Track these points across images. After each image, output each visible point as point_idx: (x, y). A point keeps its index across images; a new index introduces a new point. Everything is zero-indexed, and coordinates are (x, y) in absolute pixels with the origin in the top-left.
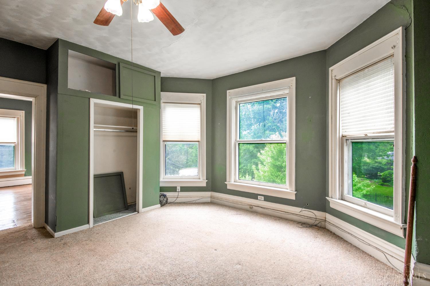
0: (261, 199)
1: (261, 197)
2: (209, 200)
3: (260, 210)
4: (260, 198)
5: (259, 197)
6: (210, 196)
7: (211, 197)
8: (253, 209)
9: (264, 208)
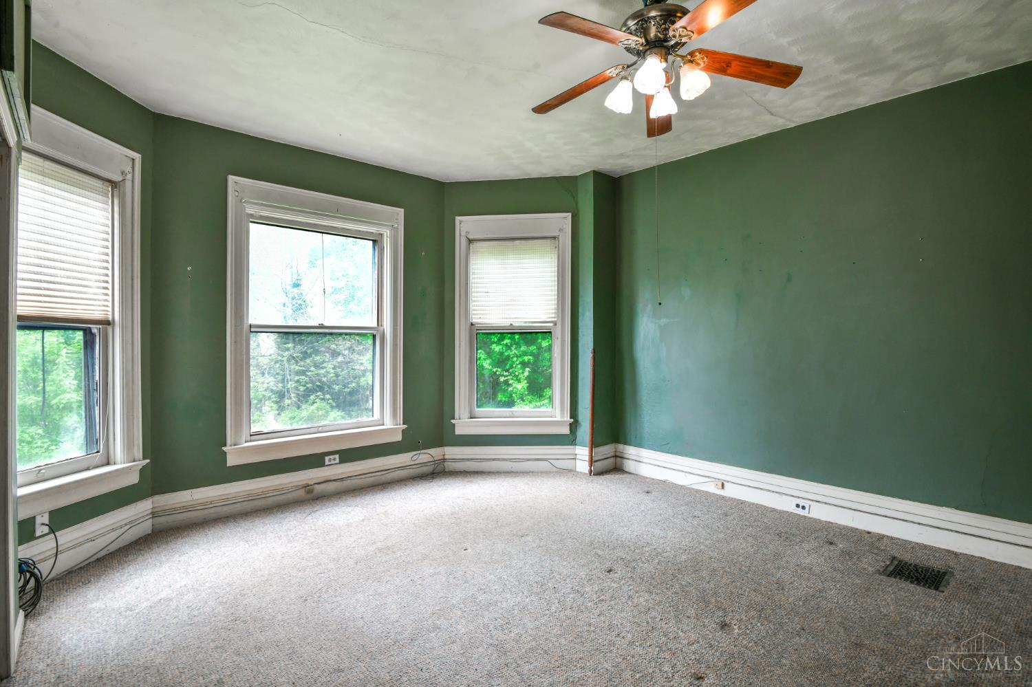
0: (333, 462)
1: (332, 457)
2: (146, 527)
3: (331, 487)
4: (330, 460)
5: (327, 458)
6: (150, 511)
7: (154, 514)
8: (315, 492)
9: (342, 479)
